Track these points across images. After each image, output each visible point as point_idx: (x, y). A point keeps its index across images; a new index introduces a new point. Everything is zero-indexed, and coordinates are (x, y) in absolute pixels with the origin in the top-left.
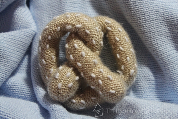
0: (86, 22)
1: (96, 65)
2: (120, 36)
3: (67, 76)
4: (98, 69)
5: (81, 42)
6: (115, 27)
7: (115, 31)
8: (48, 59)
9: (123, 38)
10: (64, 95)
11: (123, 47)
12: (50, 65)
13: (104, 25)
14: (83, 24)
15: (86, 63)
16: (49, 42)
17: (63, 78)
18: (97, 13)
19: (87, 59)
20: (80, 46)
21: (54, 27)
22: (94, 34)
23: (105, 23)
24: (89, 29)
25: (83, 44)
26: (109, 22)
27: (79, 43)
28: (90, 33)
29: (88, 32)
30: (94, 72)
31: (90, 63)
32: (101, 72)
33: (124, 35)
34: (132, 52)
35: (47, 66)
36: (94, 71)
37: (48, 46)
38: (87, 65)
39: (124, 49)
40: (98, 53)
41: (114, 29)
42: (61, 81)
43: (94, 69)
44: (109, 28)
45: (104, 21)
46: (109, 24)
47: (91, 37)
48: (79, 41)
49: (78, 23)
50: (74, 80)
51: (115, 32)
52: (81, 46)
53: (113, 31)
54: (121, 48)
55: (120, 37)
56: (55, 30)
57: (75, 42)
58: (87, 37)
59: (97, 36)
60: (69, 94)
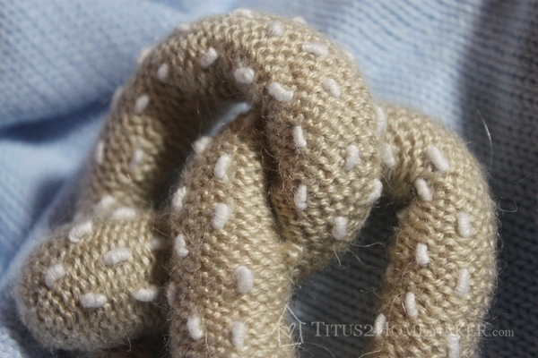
0: (325, 94)
1: (238, 294)
2: (442, 249)
3: (106, 257)
4: (236, 314)
5: (258, 164)
6: (452, 198)
7: (441, 214)
8: (115, 152)
9: (453, 266)
10: (48, 319)
11: (423, 304)
12: (109, 179)
13: (413, 162)
14: (304, 94)
15: (207, 260)
16: (158, 89)
17: (90, 253)
18: (459, 110)
19: (223, 245)
20: (238, 175)
21: (199, 42)
22: (321, 167)
23: (424, 156)
24: (315, 132)
25: (257, 177)
26: (443, 163)
27: (242, 164)
28: (308, 151)
29: (301, 138)
30: (207, 316)
31: (222, 272)
32: (230, 336)
33: (464, 258)
34: (448, 350)
35: (100, 174)
36: (214, 310)
37: (143, 101)
38: (203, 268)
39: (420, 316)
40: (295, 255)
41: (441, 203)
42: (72, 262)
43: (220, 305)
44: (424, 188)
45: (425, 145)
46: (434, 169)
47: (302, 169)
48: (252, 155)
49: (290, 79)
50: (129, 295)
51: (437, 218)
52: (241, 179)
53: (428, 210)
54: (411, 299)
55: (441, 255)
56: (193, 54)
57: (236, 148)
58: (286, 159)
59: (330, 180)
60: (70, 329)
